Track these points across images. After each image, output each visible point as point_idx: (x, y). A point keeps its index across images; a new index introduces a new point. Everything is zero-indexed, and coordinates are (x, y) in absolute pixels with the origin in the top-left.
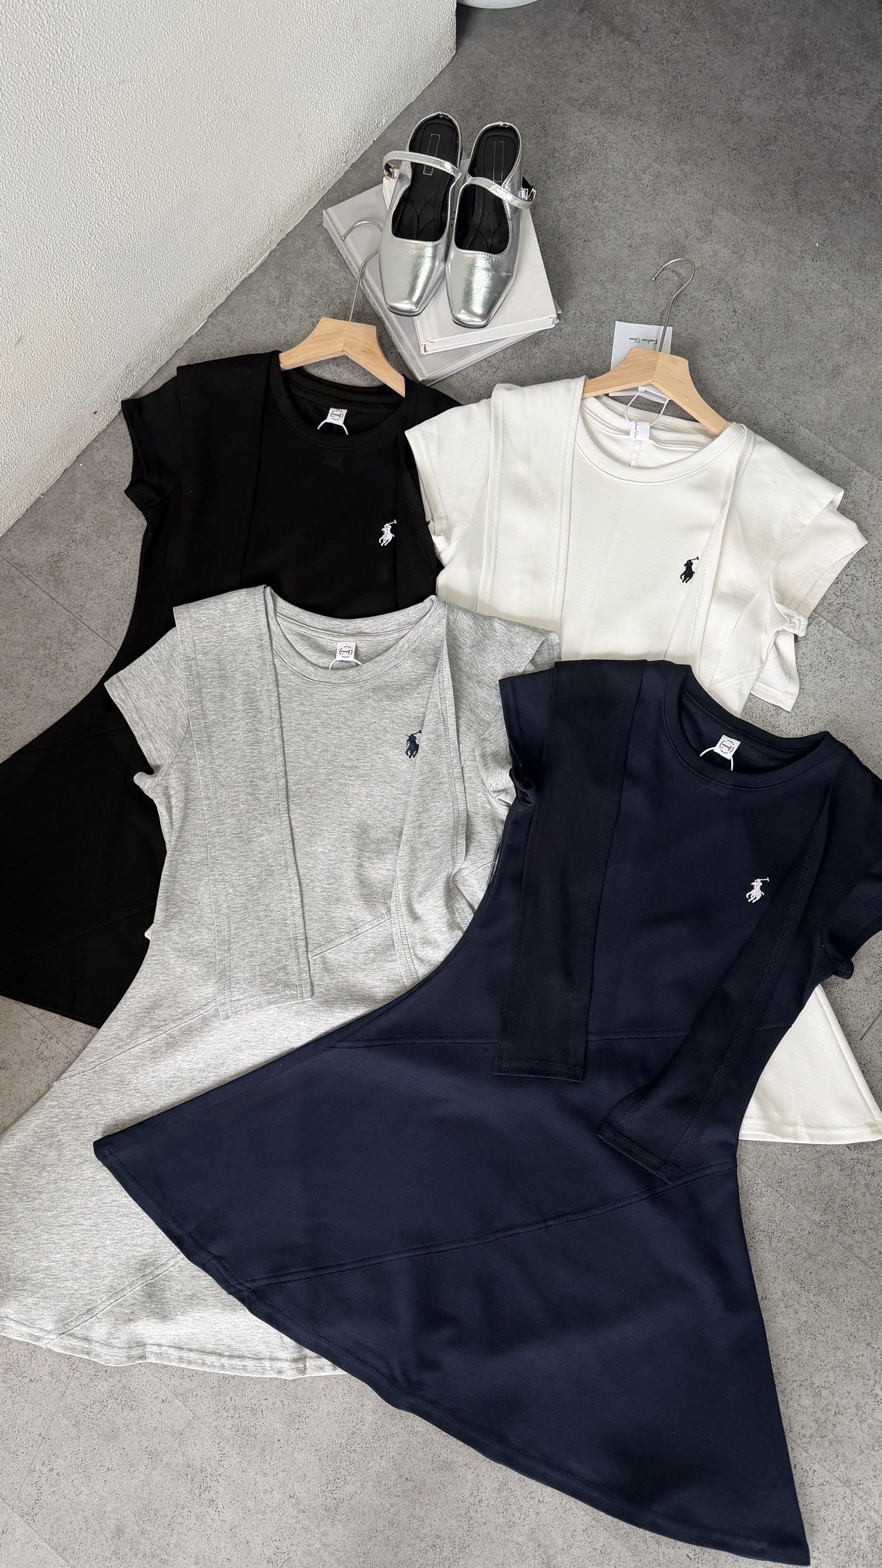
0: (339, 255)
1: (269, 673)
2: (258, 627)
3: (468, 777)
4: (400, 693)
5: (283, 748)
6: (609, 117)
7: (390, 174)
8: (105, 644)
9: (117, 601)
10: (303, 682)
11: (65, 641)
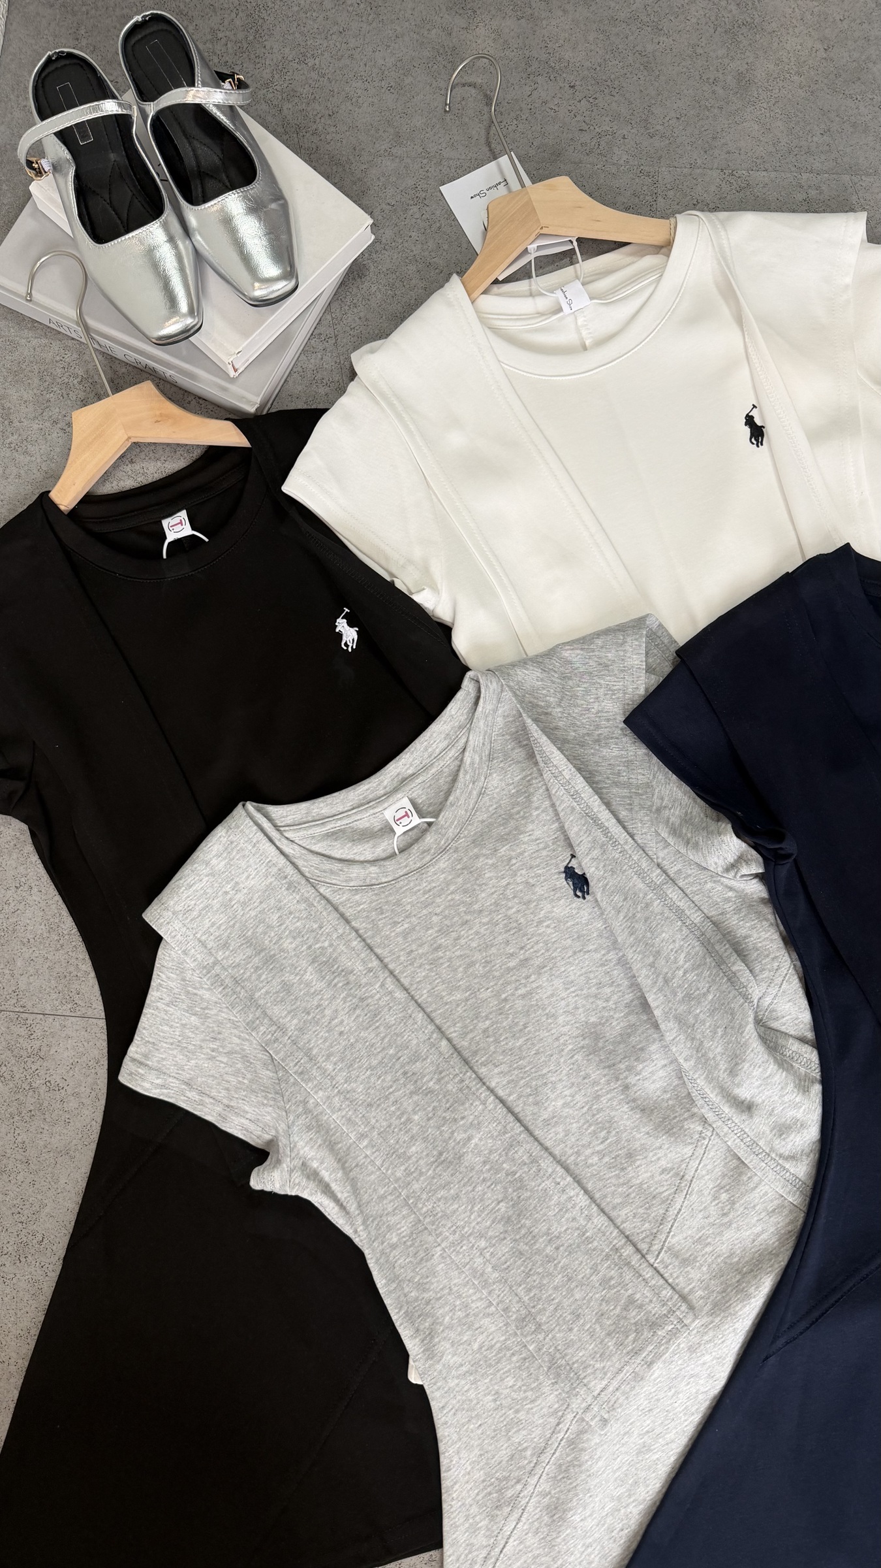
0: (36, 325)
1: (324, 913)
2: (270, 864)
3: (675, 873)
4: (512, 823)
5: (412, 997)
7: (39, 173)
8: (81, 1022)
9: (58, 955)
10: (376, 894)
11: (24, 1054)
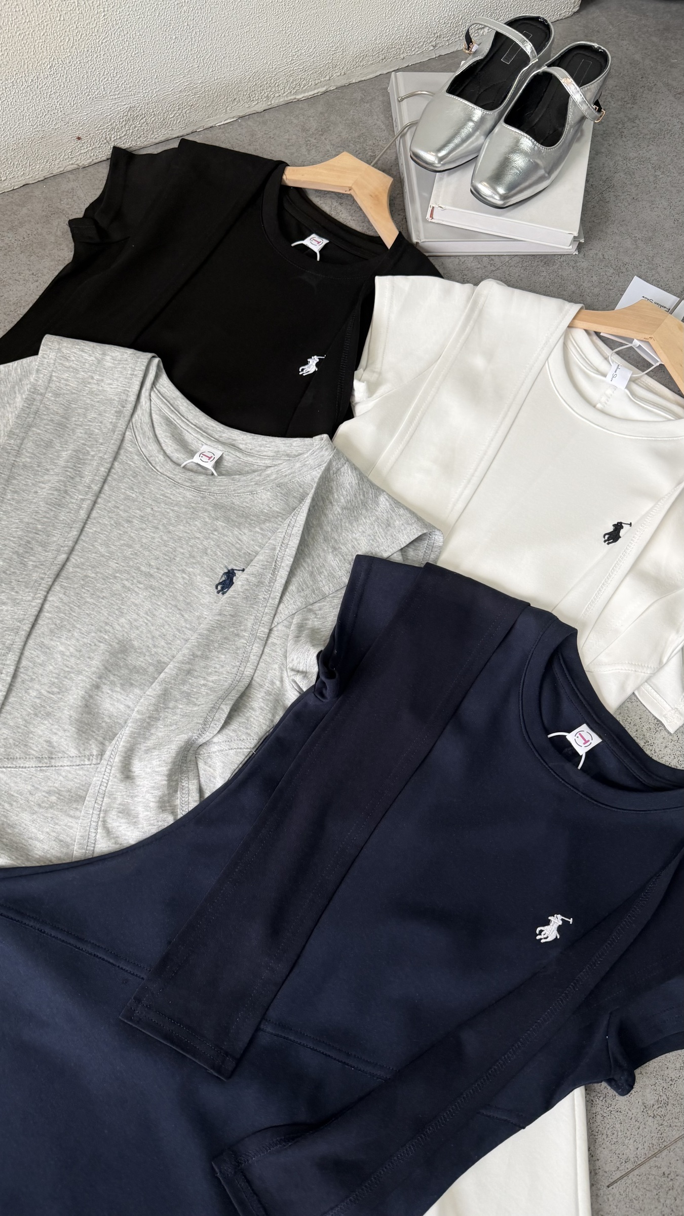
1: (112, 441)
2: (126, 392)
3: (272, 643)
4: (242, 520)
5: (85, 523)
10: (145, 468)
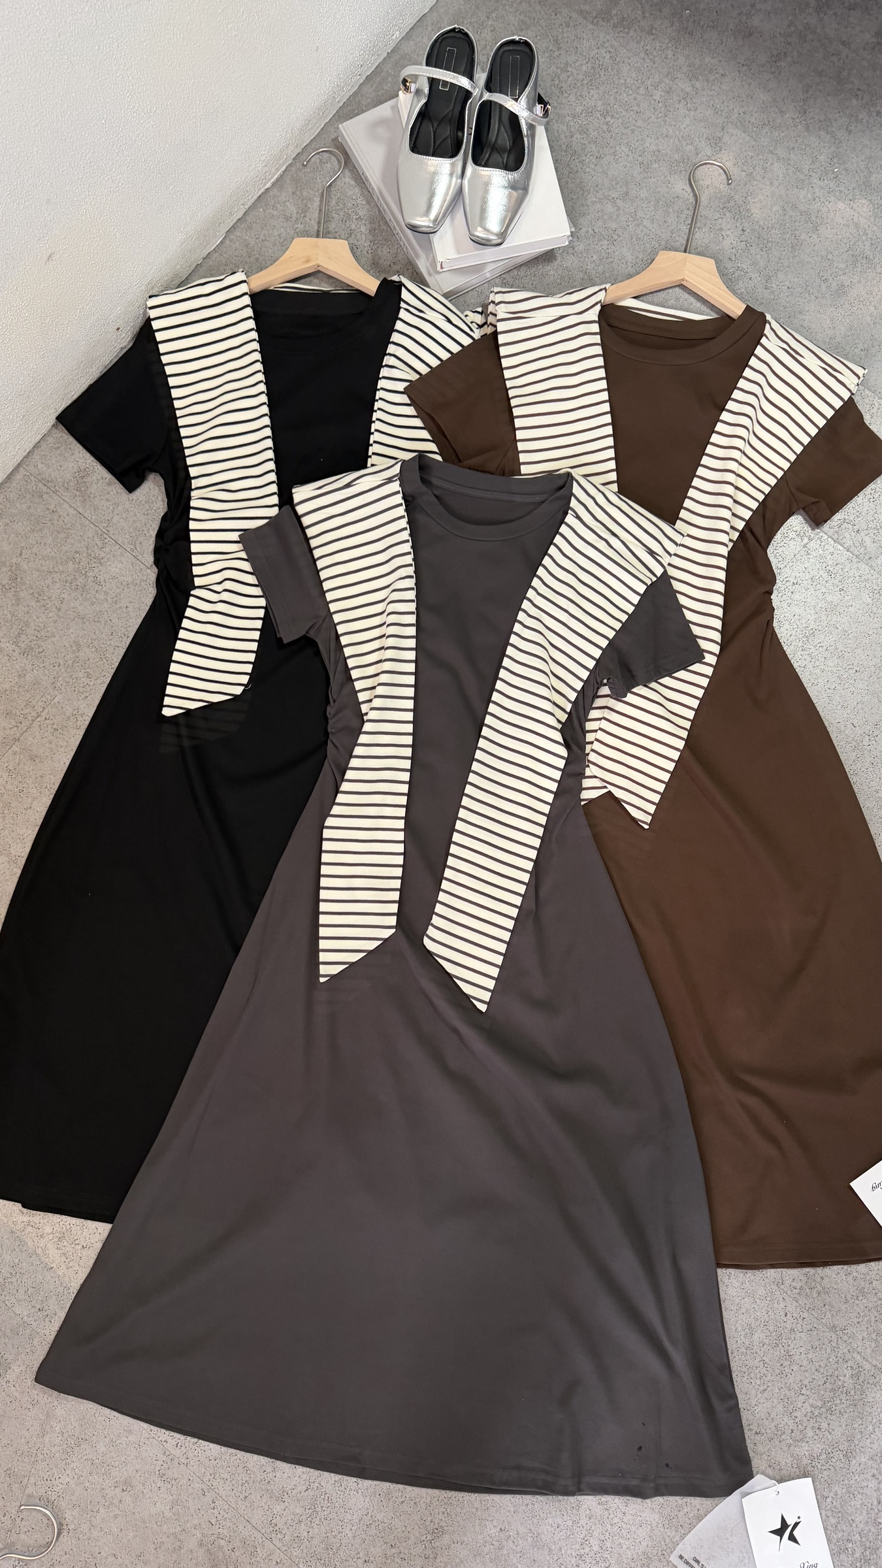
6: (621, 31)
7: (407, 89)
9: (143, 516)
